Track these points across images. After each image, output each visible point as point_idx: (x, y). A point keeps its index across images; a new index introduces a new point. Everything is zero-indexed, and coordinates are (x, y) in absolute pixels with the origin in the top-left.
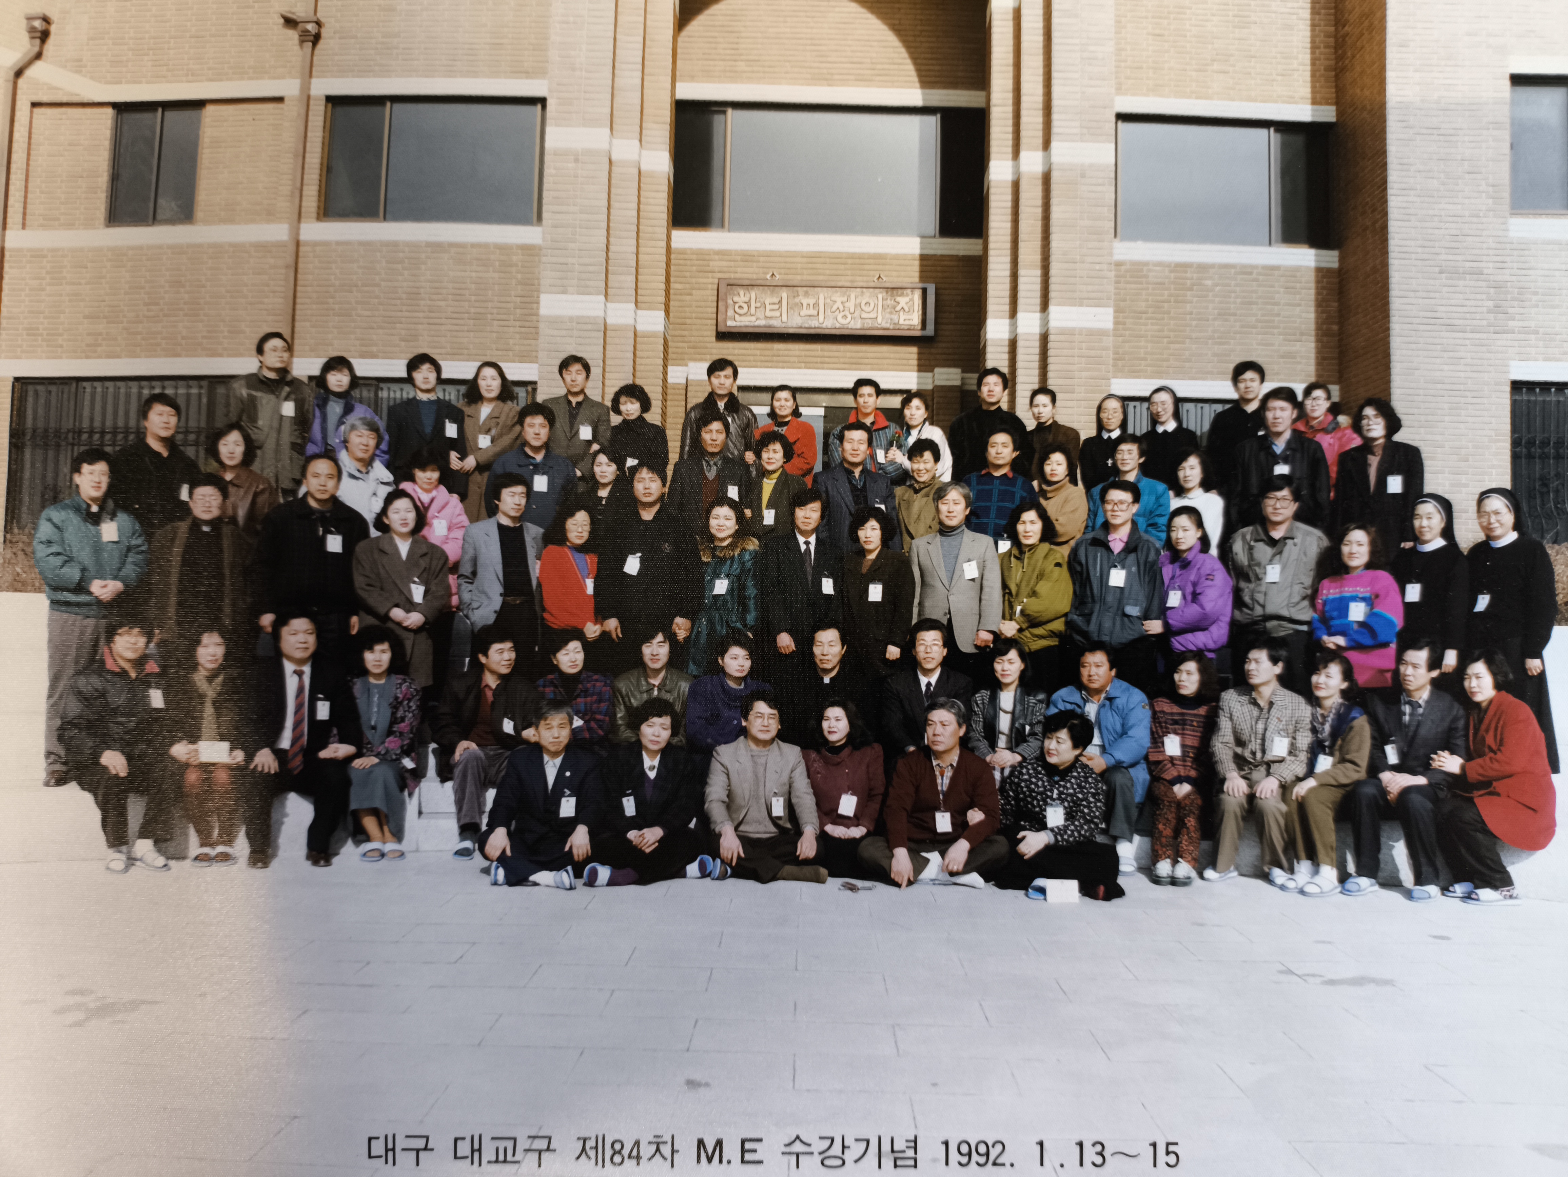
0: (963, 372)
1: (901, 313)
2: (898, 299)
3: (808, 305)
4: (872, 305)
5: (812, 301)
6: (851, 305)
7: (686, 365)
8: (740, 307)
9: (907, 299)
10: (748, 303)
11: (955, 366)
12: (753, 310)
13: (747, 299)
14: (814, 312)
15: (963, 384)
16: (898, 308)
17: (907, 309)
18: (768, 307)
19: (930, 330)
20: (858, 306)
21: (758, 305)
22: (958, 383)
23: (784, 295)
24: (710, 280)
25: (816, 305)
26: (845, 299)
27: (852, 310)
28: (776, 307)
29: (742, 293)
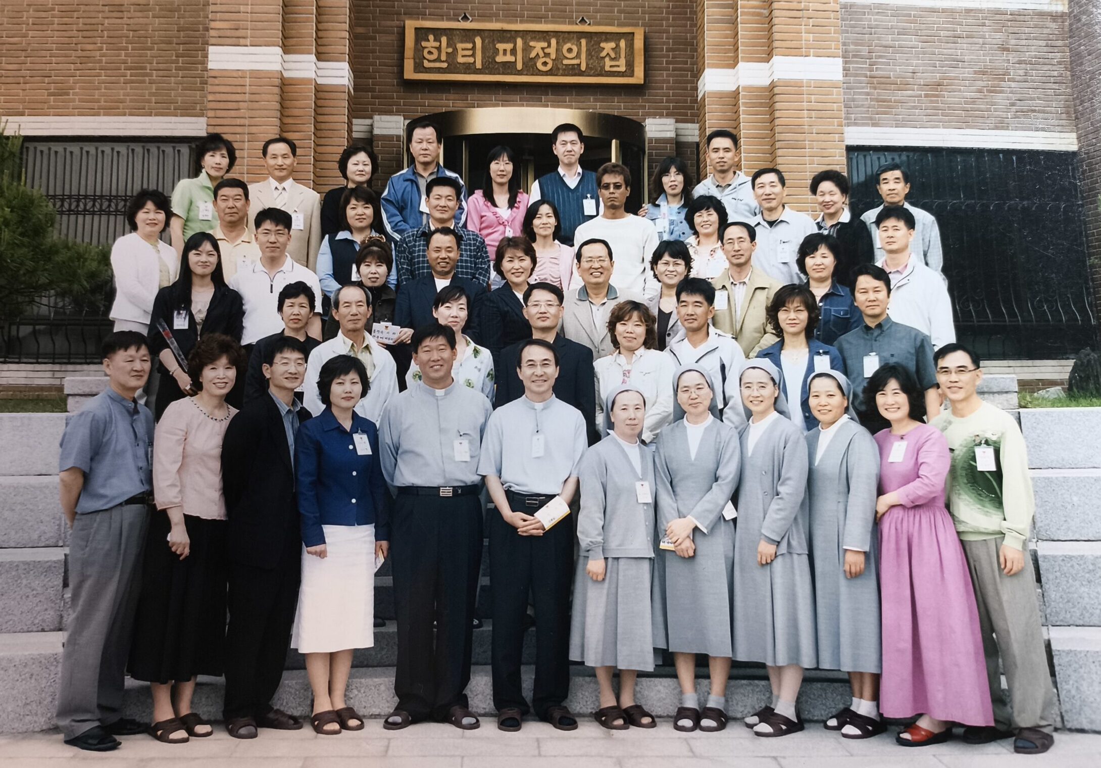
0: (676, 122)
1: (607, 59)
2: (602, 45)
3: (505, 51)
4: (575, 49)
5: (509, 46)
6: (552, 51)
7: (372, 118)
8: (430, 53)
9: (612, 45)
10: (439, 49)
11: (668, 115)
12: (443, 58)
13: (437, 44)
14: (512, 59)
15: (677, 135)
16: (603, 54)
17: (613, 55)
18: (461, 53)
19: (638, 77)
20: (558, 50)
21: (450, 50)
22: (672, 135)
23: (478, 41)
24: (396, 23)
25: (514, 52)
26: (545, 45)
27: (553, 56)
28: (470, 53)
29: (431, 37)
